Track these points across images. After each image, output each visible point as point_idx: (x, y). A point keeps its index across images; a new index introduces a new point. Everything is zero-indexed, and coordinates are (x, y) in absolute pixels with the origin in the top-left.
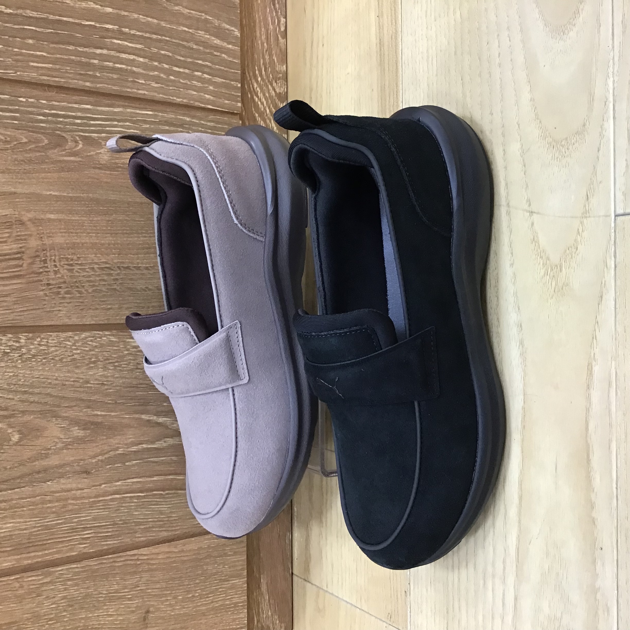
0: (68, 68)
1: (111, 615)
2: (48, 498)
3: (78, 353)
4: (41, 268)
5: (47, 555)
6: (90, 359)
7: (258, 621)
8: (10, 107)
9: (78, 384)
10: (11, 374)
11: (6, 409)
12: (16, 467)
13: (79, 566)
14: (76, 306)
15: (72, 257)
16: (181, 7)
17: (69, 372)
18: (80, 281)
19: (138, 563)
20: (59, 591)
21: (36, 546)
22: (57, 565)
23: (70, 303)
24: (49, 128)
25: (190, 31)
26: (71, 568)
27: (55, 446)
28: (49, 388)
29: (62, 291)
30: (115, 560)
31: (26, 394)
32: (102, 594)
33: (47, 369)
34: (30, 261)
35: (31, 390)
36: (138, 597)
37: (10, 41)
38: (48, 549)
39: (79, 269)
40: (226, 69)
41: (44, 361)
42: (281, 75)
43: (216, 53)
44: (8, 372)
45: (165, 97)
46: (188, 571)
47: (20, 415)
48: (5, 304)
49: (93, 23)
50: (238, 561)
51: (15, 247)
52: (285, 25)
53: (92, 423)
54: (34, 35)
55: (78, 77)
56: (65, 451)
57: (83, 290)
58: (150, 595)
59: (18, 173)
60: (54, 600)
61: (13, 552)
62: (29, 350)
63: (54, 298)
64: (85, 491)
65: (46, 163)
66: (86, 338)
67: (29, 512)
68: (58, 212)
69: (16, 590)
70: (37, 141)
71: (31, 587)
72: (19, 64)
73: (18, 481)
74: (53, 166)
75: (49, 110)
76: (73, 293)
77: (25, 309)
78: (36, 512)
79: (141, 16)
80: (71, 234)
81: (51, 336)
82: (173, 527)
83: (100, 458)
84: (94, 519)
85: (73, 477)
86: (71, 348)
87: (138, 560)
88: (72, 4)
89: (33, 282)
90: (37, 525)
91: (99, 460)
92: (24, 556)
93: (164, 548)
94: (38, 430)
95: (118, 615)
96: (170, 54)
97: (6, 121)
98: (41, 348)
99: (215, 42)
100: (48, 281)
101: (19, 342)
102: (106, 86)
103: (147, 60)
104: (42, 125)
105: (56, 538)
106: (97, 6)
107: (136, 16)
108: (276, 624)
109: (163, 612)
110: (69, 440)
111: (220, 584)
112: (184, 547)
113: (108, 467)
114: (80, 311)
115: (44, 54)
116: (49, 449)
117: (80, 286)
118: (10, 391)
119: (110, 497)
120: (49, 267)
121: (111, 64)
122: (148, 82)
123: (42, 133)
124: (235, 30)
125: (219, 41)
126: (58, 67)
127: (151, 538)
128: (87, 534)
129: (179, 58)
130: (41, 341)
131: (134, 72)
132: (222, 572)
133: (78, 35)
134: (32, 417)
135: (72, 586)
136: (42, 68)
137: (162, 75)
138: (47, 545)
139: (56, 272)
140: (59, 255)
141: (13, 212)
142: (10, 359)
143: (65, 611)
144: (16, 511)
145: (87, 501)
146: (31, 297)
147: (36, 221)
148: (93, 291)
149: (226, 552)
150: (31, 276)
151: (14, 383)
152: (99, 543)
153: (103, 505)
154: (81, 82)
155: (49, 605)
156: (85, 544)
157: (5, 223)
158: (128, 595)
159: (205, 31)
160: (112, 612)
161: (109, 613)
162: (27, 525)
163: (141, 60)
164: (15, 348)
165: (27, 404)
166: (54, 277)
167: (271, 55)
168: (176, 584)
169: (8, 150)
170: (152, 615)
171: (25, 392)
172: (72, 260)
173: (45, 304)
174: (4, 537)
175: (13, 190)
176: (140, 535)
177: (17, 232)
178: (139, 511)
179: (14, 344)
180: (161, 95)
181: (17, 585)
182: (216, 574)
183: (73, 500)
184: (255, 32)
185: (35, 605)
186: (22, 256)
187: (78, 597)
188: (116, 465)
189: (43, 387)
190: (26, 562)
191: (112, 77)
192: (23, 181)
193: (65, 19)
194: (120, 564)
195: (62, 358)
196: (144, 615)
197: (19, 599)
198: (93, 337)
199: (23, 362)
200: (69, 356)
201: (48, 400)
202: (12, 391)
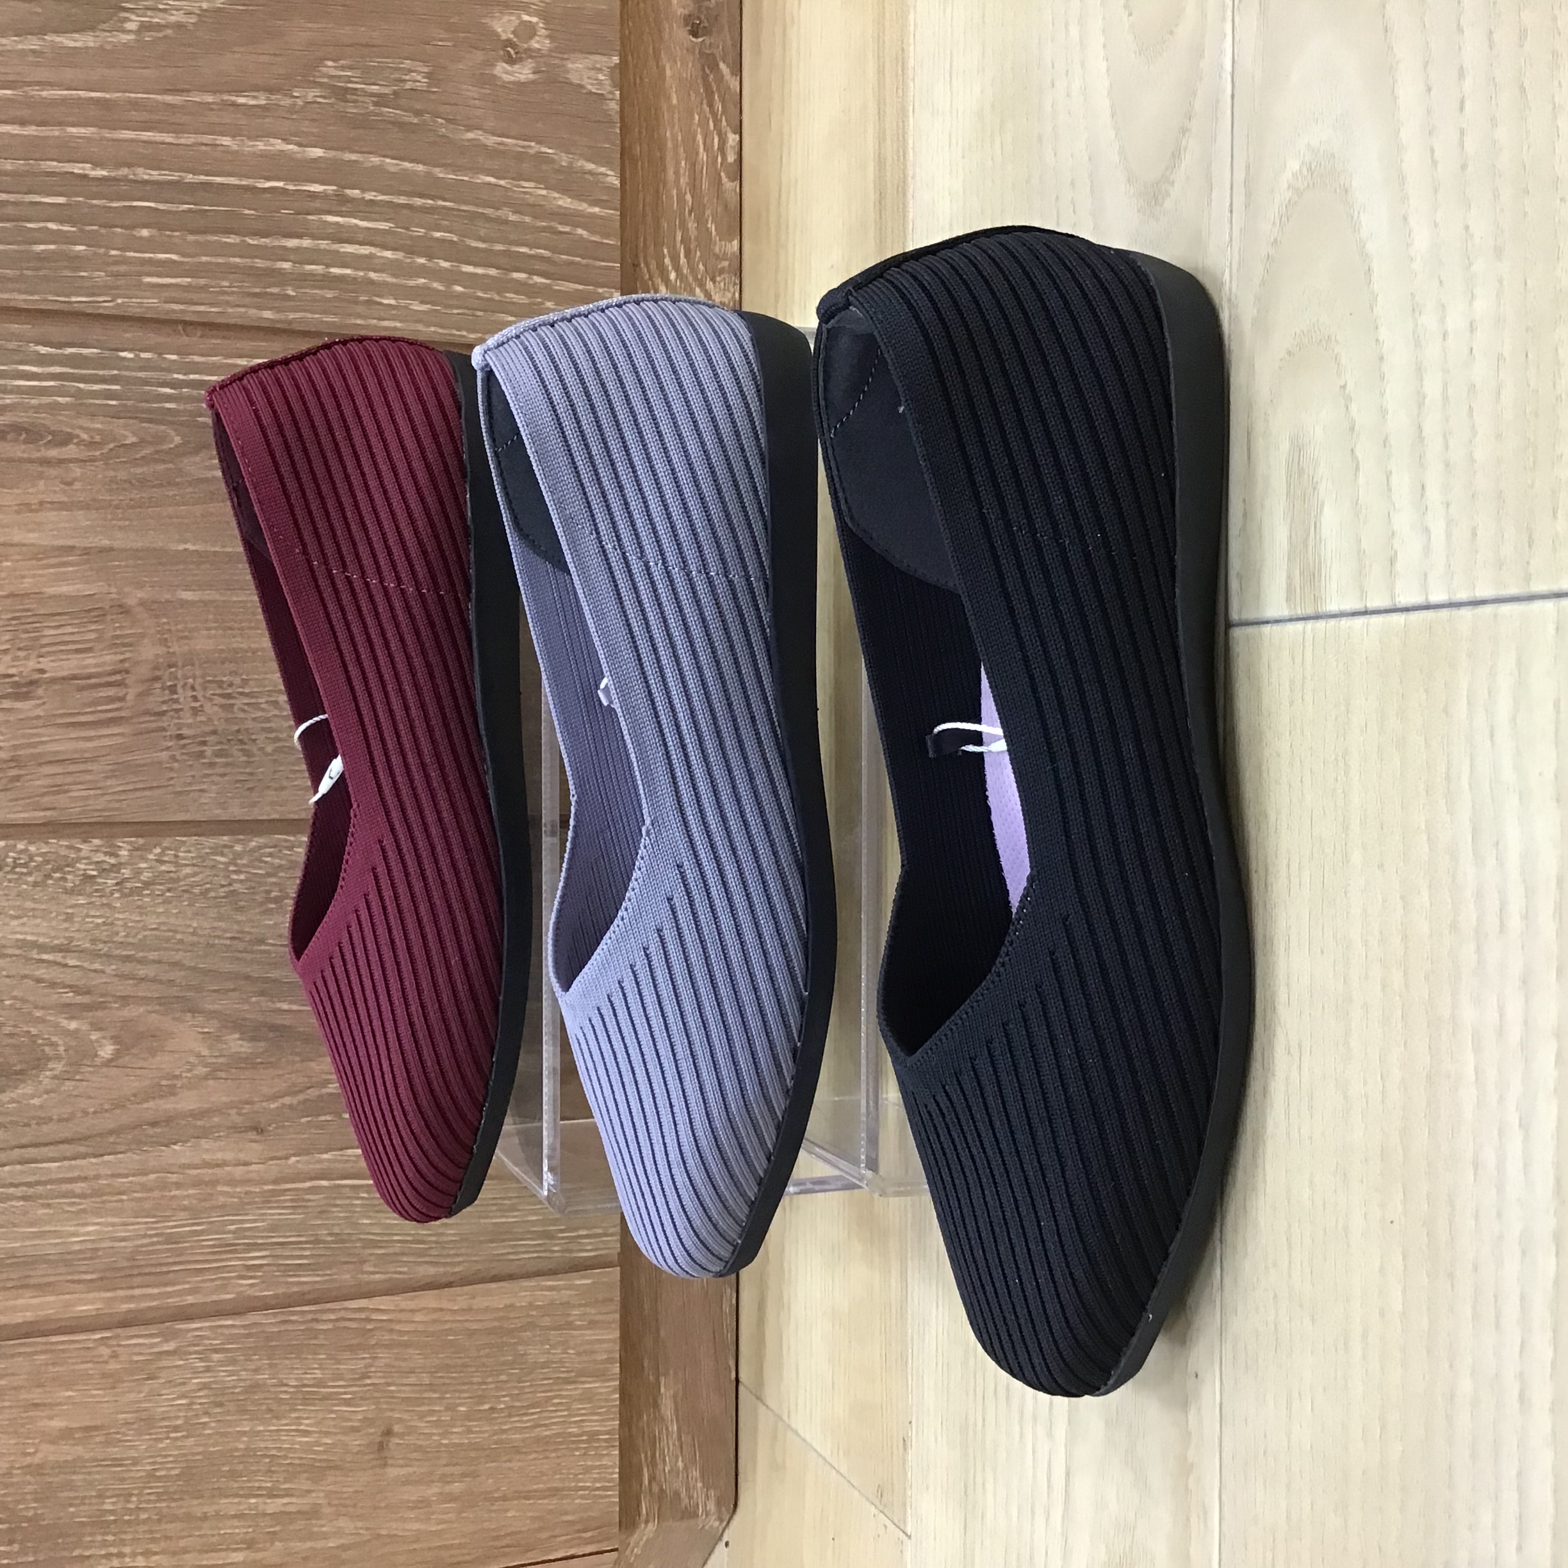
0: (226, 284)
1: (306, 1433)
2: (174, 1178)
3: (241, 881)
4: (164, 702)
5: (169, 1295)
6: (268, 892)
7: (652, 1479)
8: (101, 373)
9: (241, 946)
10: (100, 921)
11: (88, 992)
12: (106, 1111)
13: (237, 1323)
14: (237, 781)
15: (232, 679)
16: (480, 132)
17: (220, 918)
18: (247, 729)
19: (369, 1327)
20: (196, 1372)
21: (146, 1274)
22: (190, 1318)
23: (224, 775)
24: (185, 410)
25: (502, 182)
26: (221, 1326)
27: (190, 1071)
28: (178, 950)
29: (208, 751)
30: (318, 1316)
31: (131, 962)
32: (287, 1385)
33: (174, 911)
34: (141, 688)
35: (141, 954)
36: (366, 1399)
37: (102, 235)
38: (173, 1284)
39: (247, 704)
40: (584, 261)
41: (168, 894)
42: (726, 264)
43: (561, 228)
44: (93, 916)
45: (440, 331)
46: (482, 1353)
47: (117, 1005)
48: (88, 777)
49: (281, 184)
50: (600, 1341)
51: (109, 659)
52: (737, 149)
53: (273, 1028)
54: (155, 220)
55: (247, 300)
56: (211, 1082)
57: (255, 750)
58: (392, 1397)
59: (117, 507)
60: (184, 1389)
61: (100, 1283)
62: (138, 872)
63: (190, 766)
64: (254, 1167)
65: (177, 484)
66: (260, 848)
67: (134, 1203)
68: (201, 587)
69: (106, 1362)
70: (161, 439)
71: (136, 1358)
72: (122, 282)
73: (111, 1139)
74: (190, 490)
75: (185, 374)
76: (232, 756)
77: (131, 787)
78: (147, 1205)
79: (388, 160)
80: (230, 632)
81: (185, 842)
82: (448, 1256)
83: (287, 1100)
84: (274, 1228)
85: (227, 1137)
86: (226, 869)
87: (369, 1320)
88: (235, 148)
89: (148, 732)
90: (149, 1233)
91: (284, 1105)
92: (121, 1293)
93: (429, 1299)
94: (153, 1036)
95: (320, 1432)
96: (455, 239)
97: (92, 401)
98: (163, 868)
99: (560, 203)
100: (179, 729)
101: (117, 856)
102: (309, 315)
103: (400, 255)
104: (168, 405)
105: (189, 1262)
106: (291, 147)
107: (375, 160)
108: (695, 1487)
109: (422, 1437)
110: (221, 1060)
111: (555, 1388)
112: (474, 1301)
113: (304, 1120)
114: (248, 793)
115: (174, 257)
116: (176, 1077)
117: (246, 740)
118: (96, 955)
119: (308, 1184)
120: (181, 700)
121: (318, 269)
122: (403, 302)
123: (171, 423)
124: (610, 173)
125: (569, 200)
126: (202, 282)
127: (397, 1276)
128: (257, 1257)
129: (474, 244)
130: (162, 853)
131: (372, 282)
132: (561, 1361)
133: (247, 212)
134: (141, 1010)
135: (221, 1363)
136: (171, 285)
137: (435, 285)
138: (171, 1276)
139: (195, 711)
140: (203, 676)
141: (105, 589)
142: (97, 891)
143: (206, 1413)
144: (104, 1202)
145: (257, 1190)
146: (142, 762)
147: (155, 606)
148: (276, 750)
149: (571, 1318)
150: (141, 720)
151: (104, 938)
152: (283, 1279)
153: (292, 1200)
154: (253, 312)
155: (173, 1399)
156: (251, 1278)
157: (89, 611)
158: (345, 1393)
159: (536, 182)
160: (307, 1425)
161: (302, 1427)
162: (129, 1231)
163: (388, 254)
164: (106, 866)
165: (131, 982)
166: (190, 721)
167: (701, 221)
168: (452, 1378)
169: (94, 461)
170: (397, 1441)
171: (128, 959)
172: (231, 685)
173: (172, 778)
174: (80, 1251)
175: (106, 542)
176: (372, 1269)
177: (115, 629)
178: (370, 1217)
179: (107, 859)
180: (433, 329)
181: (105, 1351)
182: (545, 1365)
183: (228, 1185)
184: (664, 170)
185: (142, 1395)
186: (124, 679)
187: (235, 1387)
188: (323, 1118)
189: (166, 949)
190: (125, 1307)
191: (323, 297)
192: (127, 523)
193: (219, 180)
194: (330, 1326)
195: (208, 890)
196: (378, 1439)
197: (111, 1380)
198: (275, 847)
199: (124, 895)
200: (223, 886)
201: (177, 975)
202: (100, 956)
